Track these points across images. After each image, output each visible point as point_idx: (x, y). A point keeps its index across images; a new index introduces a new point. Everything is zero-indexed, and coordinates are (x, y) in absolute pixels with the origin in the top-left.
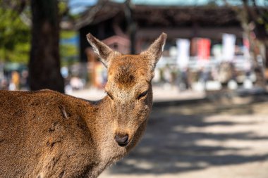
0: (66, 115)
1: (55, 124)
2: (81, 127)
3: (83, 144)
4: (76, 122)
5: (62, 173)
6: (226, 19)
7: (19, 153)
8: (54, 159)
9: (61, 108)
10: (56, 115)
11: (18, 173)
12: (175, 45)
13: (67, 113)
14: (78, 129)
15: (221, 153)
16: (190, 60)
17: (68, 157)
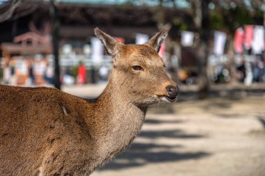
0: (65, 111)
1: (55, 120)
2: (80, 124)
3: (81, 140)
4: (74, 119)
5: (62, 168)
6: (145, 19)
7: (21, 147)
8: (53, 154)
9: (61, 105)
10: (56, 112)
11: (19, 166)
12: (90, 43)
13: (67, 110)
14: (77, 125)
15: (155, 150)
16: (104, 58)
17: (68, 152)
